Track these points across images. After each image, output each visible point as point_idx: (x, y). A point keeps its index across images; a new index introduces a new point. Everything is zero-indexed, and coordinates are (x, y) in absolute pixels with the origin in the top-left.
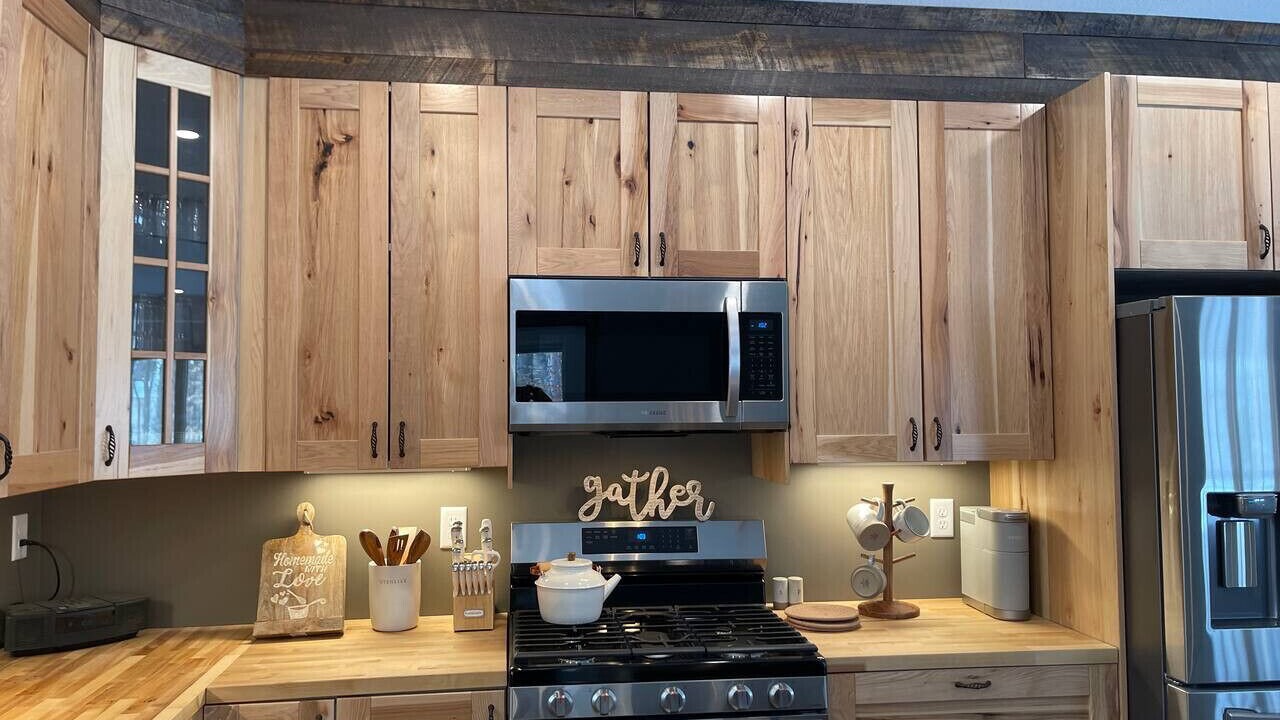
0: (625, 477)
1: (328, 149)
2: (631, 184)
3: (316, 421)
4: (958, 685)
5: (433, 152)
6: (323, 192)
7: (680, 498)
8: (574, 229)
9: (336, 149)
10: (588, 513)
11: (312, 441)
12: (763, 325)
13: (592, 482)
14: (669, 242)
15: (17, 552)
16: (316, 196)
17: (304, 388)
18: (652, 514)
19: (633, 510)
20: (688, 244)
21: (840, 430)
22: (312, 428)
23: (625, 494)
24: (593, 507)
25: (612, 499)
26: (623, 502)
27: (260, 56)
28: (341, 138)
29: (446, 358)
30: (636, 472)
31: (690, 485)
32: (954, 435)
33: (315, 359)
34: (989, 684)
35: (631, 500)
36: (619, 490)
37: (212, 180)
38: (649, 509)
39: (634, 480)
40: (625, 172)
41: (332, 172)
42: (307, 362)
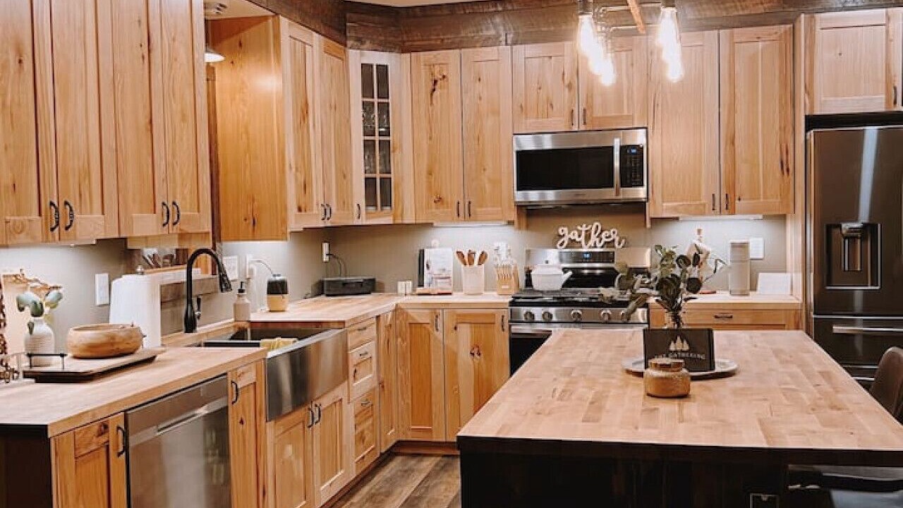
0: (579, 228)
1: (436, 82)
2: (570, 86)
3: (435, 202)
4: (716, 317)
5: (480, 80)
6: (434, 102)
7: (607, 237)
8: (543, 111)
9: (439, 83)
10: (561, 245)
11: (434, 210)
12: (634, 151)
13: (563, 230)
14: (588, 113)
15: (326, 258)
16: (432, 103)
17: (430, 188)
18: (593, 245)
19: (583, 243)
20: (598, 113)
21: (676, 201)
22: (434, 204)
23: (579, 236)
24: (564, 242)
25: (573, 238)
26: (578, 240)
27: (407, 44)
28: (441, 77)
29: (487, 173)
30: (584, 225)
31: (612, 231)
32: (737, 201)
33: (433, 175)
34: (731, 317)
35: (582, 239)
36: (576, 233)
37: (390, 101)
38: (591, 243)
39: (584, 228)
40: (567, 82)
41: (437, 93)
42: (430, 176)
